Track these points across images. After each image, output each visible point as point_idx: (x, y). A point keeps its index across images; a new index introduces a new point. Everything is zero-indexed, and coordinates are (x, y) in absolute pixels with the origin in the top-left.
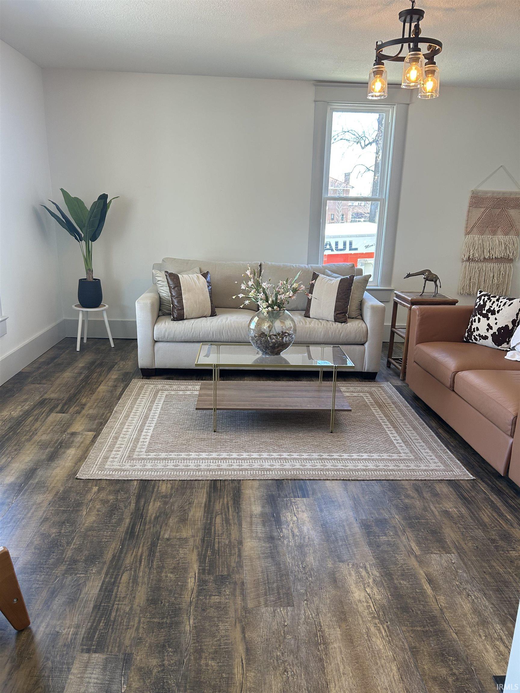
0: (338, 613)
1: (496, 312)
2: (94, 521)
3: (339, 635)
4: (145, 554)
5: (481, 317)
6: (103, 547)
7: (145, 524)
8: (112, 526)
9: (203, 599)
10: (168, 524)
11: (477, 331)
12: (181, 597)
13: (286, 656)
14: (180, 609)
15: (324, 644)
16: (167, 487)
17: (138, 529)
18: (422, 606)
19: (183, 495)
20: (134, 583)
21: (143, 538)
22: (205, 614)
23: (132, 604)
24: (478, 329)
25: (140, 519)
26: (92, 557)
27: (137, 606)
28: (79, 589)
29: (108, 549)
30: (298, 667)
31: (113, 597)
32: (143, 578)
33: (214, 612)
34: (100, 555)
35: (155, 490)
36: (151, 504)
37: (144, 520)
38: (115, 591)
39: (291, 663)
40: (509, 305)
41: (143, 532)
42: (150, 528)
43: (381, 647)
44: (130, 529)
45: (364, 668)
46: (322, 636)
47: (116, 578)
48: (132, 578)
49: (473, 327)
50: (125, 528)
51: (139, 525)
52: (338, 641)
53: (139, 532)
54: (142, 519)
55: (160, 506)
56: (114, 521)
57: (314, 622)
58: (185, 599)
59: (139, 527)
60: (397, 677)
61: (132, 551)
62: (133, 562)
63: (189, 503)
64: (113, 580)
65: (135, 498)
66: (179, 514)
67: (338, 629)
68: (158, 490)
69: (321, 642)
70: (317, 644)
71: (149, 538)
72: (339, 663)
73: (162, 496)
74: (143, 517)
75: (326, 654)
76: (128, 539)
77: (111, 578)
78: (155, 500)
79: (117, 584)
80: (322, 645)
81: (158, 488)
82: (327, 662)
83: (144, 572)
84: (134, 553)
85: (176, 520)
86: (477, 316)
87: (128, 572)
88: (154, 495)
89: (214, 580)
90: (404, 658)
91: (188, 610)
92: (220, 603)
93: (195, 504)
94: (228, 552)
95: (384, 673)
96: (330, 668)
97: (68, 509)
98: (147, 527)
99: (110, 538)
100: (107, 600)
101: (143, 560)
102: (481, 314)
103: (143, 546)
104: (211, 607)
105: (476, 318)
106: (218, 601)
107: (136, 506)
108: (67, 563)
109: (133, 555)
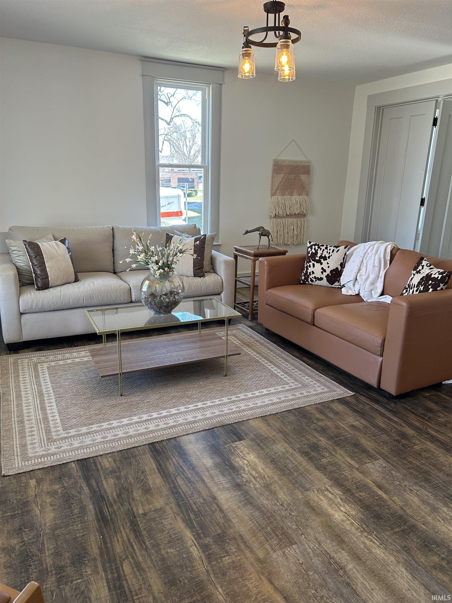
0: (334, 537)
1: (327, 258)
2: (55, 518)
3: (347, 557)
4: (132, 537)
5: (315, 263)
6: (82, 543)
7: (111, 506)
8: (77, 517)
9: (216, 564)
10: (135, 498)
11: (313, 274)
12: (194, 570)
13: (320, 591)
14: (202, 581)
15: (341, 569)
16: (108, 461)
17: (108, 513)
18: (387, 510)
19: (131, 465)
20: (140, 571)
21: (119, 521)
22: (227, 578)
23: (153, 594)
24: (313, 273)
25: (103, 501)
26: (77, 557)
27: (159, 593)
28: (85, 598)
29: (88, 544)
30: (336, 598)
31: (127, 592)
32: (146, 562)
33: (235, 574)
34: (84, 553)
35: (99, 467)
36: (104, 482)
37: (108, 502)
38: (126, 586)
39: (329, 597)
40: (337, 252)
41: (115, 514)
42: (119, 508)
43: (383, 555)
44: (99, 515)
45: (383, 578)
46: (336, 562)
47: (118, 572)
48: (134, 566)
49: (309, 271)
50: (94, 515)
51: (106, 509)
52: (350, 562)
53: (110, 515)
54: (105, 501)
55: (114, 482)
56: (76, 511)
57: (321, 552)
58: (200, 570)
59: (107, 510)
60: (409, 577)
61: (116, 538)
62: (124, 549)
63: (142, 472)
64: (116, 575)
65: (83, 480)
66: (139, 486)
67: (343, 551)
68: (102, 467)
69: (338, 568)
70: (337, 571)
71: (125, 519)
72: (363, 581)
73: (110, 472)
74: (104, 498)
75: (348, 577)
76: (103, 526)
77: (112, 573)
78: (105, 478)
79: (123, 578)
80: (340, 570)
81: (101, 465)
82: (354, 584)
83: (142, 556)
84: (120, 540)
85: (140, 492)
86: (311, 262)
87: (126, 560)
88: (101, 473)
89: (214, 542)
90: (404, 558)
91: (209, 580)
92: (233, 562)
93: (148, 472)
94: (208, 510)
95: (399, 577)
96: (359, 588)
97: (16, 512)
98: (115, 508)
99: (84, 531)
100: (123, 599)
101: (134, 544)
102: (315, 260)
103: (124, 529)
104: (229, 569)
105: (311, 264)
106: (230, 561)
107: (89, 489)
108: (54, 572)
109: (120, 542)
